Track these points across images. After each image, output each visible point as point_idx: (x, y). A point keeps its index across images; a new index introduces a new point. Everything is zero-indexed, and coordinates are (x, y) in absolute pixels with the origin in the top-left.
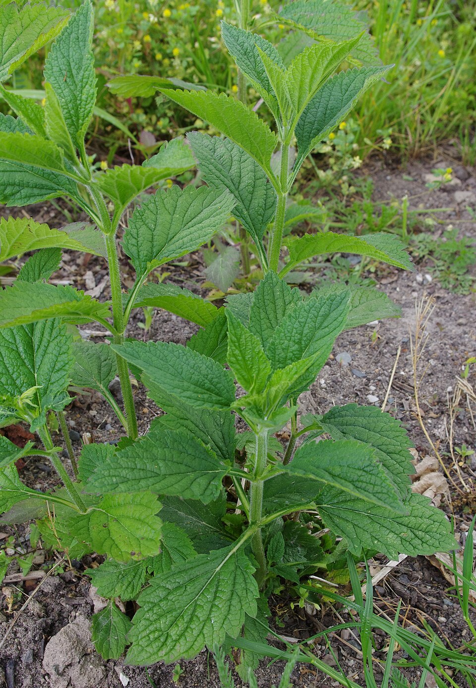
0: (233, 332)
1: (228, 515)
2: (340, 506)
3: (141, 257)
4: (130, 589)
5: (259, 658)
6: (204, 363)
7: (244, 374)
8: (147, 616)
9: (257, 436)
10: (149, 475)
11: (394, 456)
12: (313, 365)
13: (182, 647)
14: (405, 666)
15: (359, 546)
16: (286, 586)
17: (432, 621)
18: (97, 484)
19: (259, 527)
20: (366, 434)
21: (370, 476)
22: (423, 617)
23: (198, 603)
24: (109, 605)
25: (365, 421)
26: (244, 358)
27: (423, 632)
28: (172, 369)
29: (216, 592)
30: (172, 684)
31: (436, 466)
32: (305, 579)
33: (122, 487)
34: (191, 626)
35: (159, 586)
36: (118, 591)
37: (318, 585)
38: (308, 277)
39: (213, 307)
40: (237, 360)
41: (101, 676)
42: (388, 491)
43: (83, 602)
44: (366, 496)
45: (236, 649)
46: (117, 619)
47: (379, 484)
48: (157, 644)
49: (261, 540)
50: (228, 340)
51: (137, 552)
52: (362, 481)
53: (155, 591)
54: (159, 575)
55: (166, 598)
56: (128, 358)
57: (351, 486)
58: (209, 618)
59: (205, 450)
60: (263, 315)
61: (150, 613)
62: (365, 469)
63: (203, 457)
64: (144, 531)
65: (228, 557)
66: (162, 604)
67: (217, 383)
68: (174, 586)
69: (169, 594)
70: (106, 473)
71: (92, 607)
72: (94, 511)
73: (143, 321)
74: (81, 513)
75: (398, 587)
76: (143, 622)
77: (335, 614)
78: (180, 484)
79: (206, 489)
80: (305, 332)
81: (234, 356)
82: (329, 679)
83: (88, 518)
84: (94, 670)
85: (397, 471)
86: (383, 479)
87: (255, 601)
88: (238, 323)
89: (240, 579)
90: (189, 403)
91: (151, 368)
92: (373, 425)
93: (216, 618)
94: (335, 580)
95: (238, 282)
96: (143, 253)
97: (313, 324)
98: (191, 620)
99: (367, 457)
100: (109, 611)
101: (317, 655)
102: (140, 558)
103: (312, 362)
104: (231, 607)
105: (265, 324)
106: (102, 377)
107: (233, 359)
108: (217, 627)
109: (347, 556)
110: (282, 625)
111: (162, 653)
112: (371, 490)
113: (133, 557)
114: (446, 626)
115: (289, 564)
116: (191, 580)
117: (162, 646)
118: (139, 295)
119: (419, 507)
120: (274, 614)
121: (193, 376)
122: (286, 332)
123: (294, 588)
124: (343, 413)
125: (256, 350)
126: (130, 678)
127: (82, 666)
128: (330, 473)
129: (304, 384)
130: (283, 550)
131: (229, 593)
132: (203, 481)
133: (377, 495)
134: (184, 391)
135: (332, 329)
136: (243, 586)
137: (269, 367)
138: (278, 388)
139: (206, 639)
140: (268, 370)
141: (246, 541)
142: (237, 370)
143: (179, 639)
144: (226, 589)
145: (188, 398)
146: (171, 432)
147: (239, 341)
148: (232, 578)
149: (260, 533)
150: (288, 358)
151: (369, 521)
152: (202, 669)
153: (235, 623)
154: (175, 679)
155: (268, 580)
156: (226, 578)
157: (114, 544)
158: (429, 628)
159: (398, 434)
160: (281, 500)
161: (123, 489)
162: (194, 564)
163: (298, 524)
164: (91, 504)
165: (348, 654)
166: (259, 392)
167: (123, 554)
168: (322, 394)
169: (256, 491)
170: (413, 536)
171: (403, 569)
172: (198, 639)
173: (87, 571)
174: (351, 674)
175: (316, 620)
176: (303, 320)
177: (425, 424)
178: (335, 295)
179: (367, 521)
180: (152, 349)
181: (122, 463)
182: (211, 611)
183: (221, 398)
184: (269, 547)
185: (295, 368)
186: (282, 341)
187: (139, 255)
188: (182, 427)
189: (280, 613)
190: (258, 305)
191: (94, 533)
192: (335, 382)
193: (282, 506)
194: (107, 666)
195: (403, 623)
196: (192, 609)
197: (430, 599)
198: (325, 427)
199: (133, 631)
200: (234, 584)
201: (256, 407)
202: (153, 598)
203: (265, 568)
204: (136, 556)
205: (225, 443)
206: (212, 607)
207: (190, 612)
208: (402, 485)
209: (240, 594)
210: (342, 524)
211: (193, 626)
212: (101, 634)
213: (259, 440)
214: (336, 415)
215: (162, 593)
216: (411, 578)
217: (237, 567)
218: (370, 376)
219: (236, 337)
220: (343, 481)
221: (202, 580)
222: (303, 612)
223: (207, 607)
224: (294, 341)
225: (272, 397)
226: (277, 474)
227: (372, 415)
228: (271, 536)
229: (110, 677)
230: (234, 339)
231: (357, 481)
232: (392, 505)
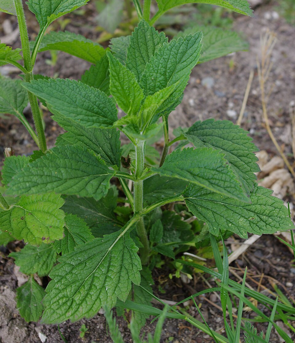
0: (114, 69)
1: (119, 207)
2: (202, 198)
3: (42, 13)
4: (44, 267)
5: (146, 317)
6: (93, 93)
7: (123, 100)
8: (57, 286)
9: (136, 147)
10: (54, 180)
11: (243, 158)
12: (175, 90)
13: (84, 309)
14: (261, 321)
15: (217, 228)
16: (165, 261)
17: (281, 286)
18: (14, 188)
19: (141, 216)
20: (221, 142)
21: (221, 175)
22: (274, 282)
23: (96, 275)
24: (29, 280)
25: (220, 132)
26: (123, 88)
27: (274, 294)
28: (68, 99)
29: (109, 267)
30: (80, 340)
31: (282, 165)
32: (179, 255)
33: (34, 190)
34: (90, 293)
35: (65, 263)
36: (36, 268)
37: (190, 260)
38: (178, 19)
39: (101, 48)
40: (118, 90)
41: (24, 335)
42: (235, 186)
43: (9, 279)
44: (219, 190)
45: (128, 310)
46: (35, 290)
47: (228, 180)
48: (65, 307)
49: (143, 226)
50: (110, 75)
51: (47, 237)
52: (216, 179)
53: (62, 267)
54: (65, 255)
55: (71, 272)
56: (35, 92)
57: (207, 183)
58: (103, 287)
59: (96, 159)
60: (137, 54)
61: (59, 284)
62: (218, 169)
63: (95, 164)
64: (51, 221)
65: (117, 239)
66: (68, 277)
67: (104, 108)
68: (77, 262)
69: (73, 269)
70: (21, 180)
71: (17, 282)
72: (15, 207)
73: (50, 58)
74: (5, 209)
75: (254, 260)
76: (54, 291)
77: (205, 282)
78: (78, 185)
79: (97, 189)
80: (169, 66)
81: (115, 87)
82: (202, 333)
83: (10, 213)
84: (19, 331)
85: (246, 170)
86: (232, 176)
87: (139, 273)
88: (117, 61)
89: (127, 256)
90: (82, 124)
91: (52, 99)
92: (227, 134)
93: (109, 286)
94: (204, 255)
95: (123, 25)
96: (44, 10)
97: (175, 60)
98: (90, 288)
99: (219, 160)
100: (30, 285)
101: (191, 314)
102: (49, 242)
103: (174, 88)
104: (121, 277)
105: (139, 60)
106: (18, 104)
107: (114, 89)
108: (110, 293)
109: (210, 236)
110: (163, 292)
111: (69, 314)
112: (222, 185)
113: (44, 241)
114: (292, 289)
115: (167, 244)
116: (90, 258)
117: (69, 309)
118: (43, 41)
119: (264, 197)
120: (157, 283)
121: (85, 103)
122: (154, 67)
123: (172, 263)
124: (204, 126)
125: (132, 82)
126: (47, 336)
127: (10, 328)
128: (191, 173)
129: (169, 105)
130: (162, 233)
131: (119, 267)
132: (95, 183)
133: (227, 189)
134: (78, 115)
135: (189, 63)
136: (130, 261)
137: (142, 94)
138: (149, 109)
139: (102, 303)
140: (142, 96)
141: (131, 227)
142: (118, 97)
143: (82, 303)
144: (116, 264)
145: (81, 120)
146: (70, 147)
147: (118, 75)
148: (121, 255)
149: (142, 221)
150: (157, 86)
151: (225, 209)
152: (102, 327)
153: (124, 290)
154: (82, 335)
155: (151, 257)
156: (117, 256)
157: (29, 232)
158: (279, 291)
159: (245, 141)
160: (159, 194)
161: (34, 191)
162: (92, 246)
163: (173, 213)
164: (12, 202)
165: (216, 313)
166: (135, 114)
167: (36, 239)
168: (191, 111)
169: (138, 188)
170: (259, 219)
171: (258, 246)
172: (96, 302)
173: (12, 254)
174: (218, 329)
175: (190, 287)
176: (167, 57)
177: (273, 132)
178: (191, 36)
179: (223, 209)
180: (52, 84)
181: (33, 171)
182: (105, 281)
183: (106, 119)
184: (151, 231)
185: (161, 94)
186: (151, 74)
187: (41, 11)
188: (79, 142)
189: (162, 282)
190: (133, 47)
191: (14, 225)
192: (202, 101)
193: (158, 199)
194: (30, 327)
195: (259, 288)
196: (91, 280)
197: (279, 269)
198: (189, 139)
199: (46, 298)
200: (122, 260)
201: (133, 125)
202: (61, 273)
203: (148, 248)
204: (46, 240)
205: (113, 152)
206: (106, 278)
207: (89, 282)
208: (249, 181)
209: (127, 267)
210: (204, 211)
211: (92, 293)
212: (23, 303)
213: (137, 149)
214: (198, 128)
215: (67, 269)
216: (264, 253)
217: (124, 247)
218: (229, 96)
219: (116, 73)
220: (201, 179)
221: (98, 258)
222: (179, 281)
223: (102, 278)
224: (161, 74)
225: (145, 117)
226: (152, 175)
227: (226, 127)
228: (152, 223)
229: (31, 336)
230: (115, 74)
231: (212, 178)
232: (239, 196)
